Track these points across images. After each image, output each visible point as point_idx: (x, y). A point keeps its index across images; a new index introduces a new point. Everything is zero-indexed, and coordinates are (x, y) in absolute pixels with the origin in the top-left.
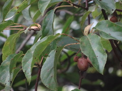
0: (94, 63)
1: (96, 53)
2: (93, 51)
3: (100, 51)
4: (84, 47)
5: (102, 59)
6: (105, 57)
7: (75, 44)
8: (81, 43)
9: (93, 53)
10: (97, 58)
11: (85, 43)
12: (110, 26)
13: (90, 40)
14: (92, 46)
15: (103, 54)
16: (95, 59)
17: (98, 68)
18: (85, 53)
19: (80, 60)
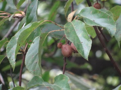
0: (79, 48)
1: (80, 39)
2: (78, 37)
3: (85, 37)
4: (68, 33)
5: (87, 45)
6: (90, 43)
7: (59, 30)
8: (66, 29)
9: (78, 39)
10: (81, 45)
11: (69, 30)
12: (95, 13)
13: (74, 27)
14: (77, 32)
15: (88, 40)
16: (79, 45)
17: (83, 53)
18: (70, 39)
19: (64, 46)
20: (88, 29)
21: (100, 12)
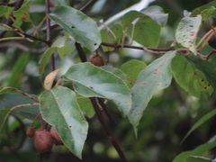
0: (65, 138)
1: (67, 121)
2: (62, 117)
3: (75, 118)
4: (46, 110)
5: (80, 131)
6: (85, 128)
7: (29, 105)
8: (42, 103)
9: (63, 121)
10: (69, 130)
11: (47, 104)
12: (93, 73)
13: (57, 98)
14: (61, 108)
15: (81, 122)
16: (66, 131)
17: (73, 146)
18: (49, 121)
19: (38, 133)
20: (80, 102)
21: (102, 72)
